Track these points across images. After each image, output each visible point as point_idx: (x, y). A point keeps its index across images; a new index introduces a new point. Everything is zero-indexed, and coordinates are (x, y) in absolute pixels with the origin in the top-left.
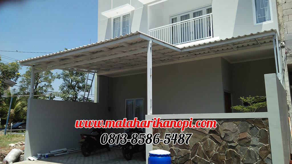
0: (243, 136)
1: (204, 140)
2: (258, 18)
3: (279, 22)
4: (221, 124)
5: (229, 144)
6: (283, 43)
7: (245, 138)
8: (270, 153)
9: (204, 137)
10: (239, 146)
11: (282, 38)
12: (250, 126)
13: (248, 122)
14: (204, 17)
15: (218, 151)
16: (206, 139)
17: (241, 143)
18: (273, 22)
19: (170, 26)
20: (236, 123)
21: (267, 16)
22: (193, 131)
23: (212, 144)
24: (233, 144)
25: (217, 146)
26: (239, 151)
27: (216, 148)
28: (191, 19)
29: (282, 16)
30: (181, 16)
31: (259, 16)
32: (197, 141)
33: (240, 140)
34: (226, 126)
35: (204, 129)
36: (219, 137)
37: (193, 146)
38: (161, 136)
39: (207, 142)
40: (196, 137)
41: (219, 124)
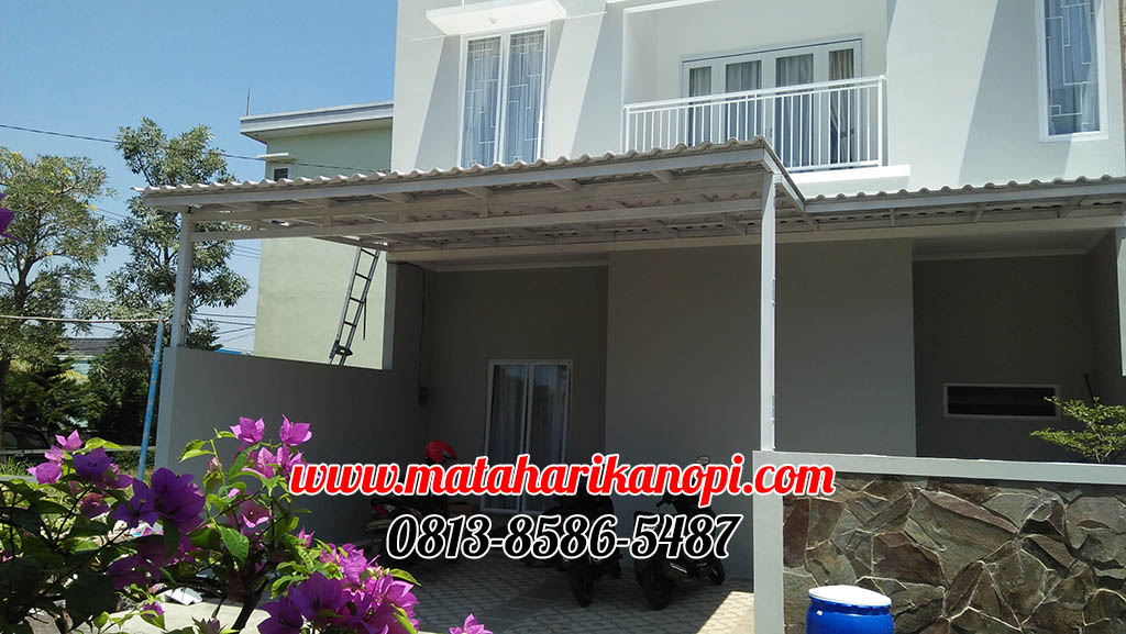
1: (1001, 554)
4: (1072, 502)
5: (1100, 573)
9: (1001, 542)
15: (1055, 594)
16: (1011, 551)
22: (961, 521)
23: (1031, 570)
24: (1114, 573)
25: (1052, 576)
27: (1049, 584)
32: (974, 557)
34: (1091, 508)
35: (1003, 517)
36: (1061, 546)
37: (956, 574)
38: (822, 533)
39: (1013, 561)
40: (968, 544)
41: (1061, 502)
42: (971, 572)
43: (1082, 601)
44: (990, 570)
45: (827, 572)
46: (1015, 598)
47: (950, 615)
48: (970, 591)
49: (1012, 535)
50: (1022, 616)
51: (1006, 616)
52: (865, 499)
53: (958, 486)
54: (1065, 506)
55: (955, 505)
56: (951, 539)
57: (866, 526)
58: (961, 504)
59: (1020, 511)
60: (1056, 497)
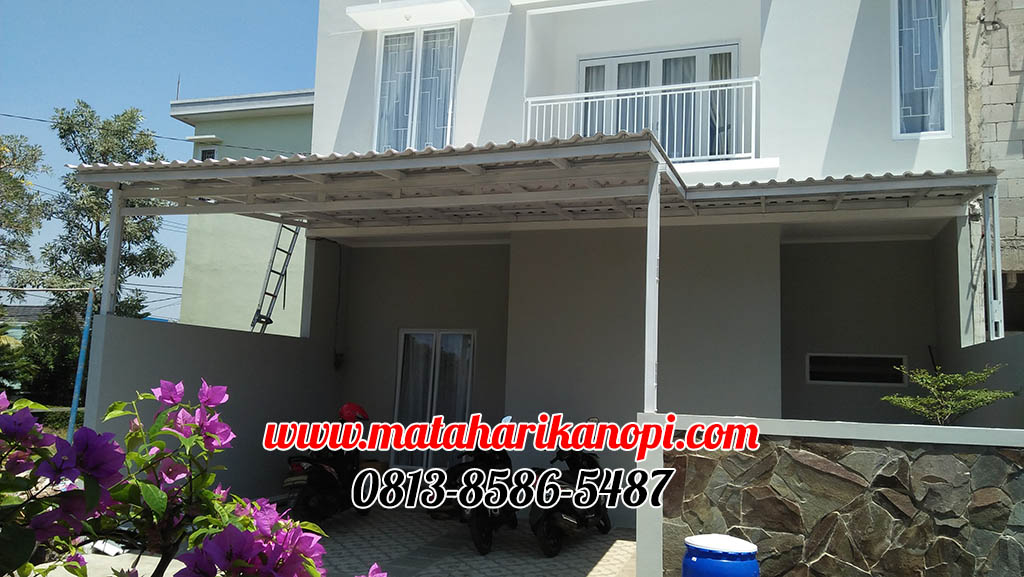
0: (984, 498)
1: (854, 506)
4: (916, 459)
5: (940, 522)
7: (993, 506)
9: (854, 495)
10: (972, 529)
12: (1010, 470)
13: (1003, 457)
15: (900, 541)
16: (862, 502)
17: (980, 521)
20: (966, 457)
23: (880, 520)
24: (952, 523)
25: (898, 525)
26: (971, 542)
27: (895, 533)
32: (830, 508)
34: (932, 465)
35: (857, 473)
36: (906, 499)
37: (814, 523)
38: (697, 487)
39: (865, 512)
40: (826, 497)
41: (907, 459)
42: (828, 521)
43: (923, 547)
44: (844, 521)
45: (702, 523)
46: (866, 545)
47: (809, 560)
48: (826, 539)
49: (863, 489)
50: (871, 561)
51: (857, 561)
52: (736, 457)
53: (818, 445)
54: (910, 463)
55: (815, 462)
56: (811, 493)
57: (736, 480)
58: (820, 461)
59: (871, 467)
60: (903, 455)
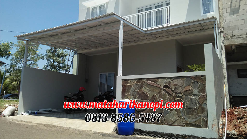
0: (187, 89)
1: (159, 93)
2: (204, 10)
3: (219, 13)
4: (172, 81)
5: (177, 95)
6: (222, 29)
7: (189, 90)
8: (206, 99)
9: (159, 90)
10: (185, 96)
11: (221, 25)
12: (193, 81)
13: (191, 78)
14: (163, 8)
16: (161, 92)
17: (186, 94)
18: (215, 13)
19: (137, 15)
20: (183, 79)
21: (211, 8)
22: (152, 86)
23: (165, 95)
24: (180, 95)
25: (169, 96)
26: (184, 99)
27: (168, 98)
28: (154, 10)
29: (222, 8)
30: (146, 9)
31: (205, 9)
32: (154, 94)
33: (185, 91)
34: (176, 82)
35: (159, 85)
36: (170, 90)
39: (161, 94)
40: (154, 91)
41: (170, 81)
42: (154, 97)
43: (174, 101)
44: (157, 96)
49: (161, 89)
52: (136, 84)
53: (152, 79)
55: (151, 83)
56: (151, 90)
